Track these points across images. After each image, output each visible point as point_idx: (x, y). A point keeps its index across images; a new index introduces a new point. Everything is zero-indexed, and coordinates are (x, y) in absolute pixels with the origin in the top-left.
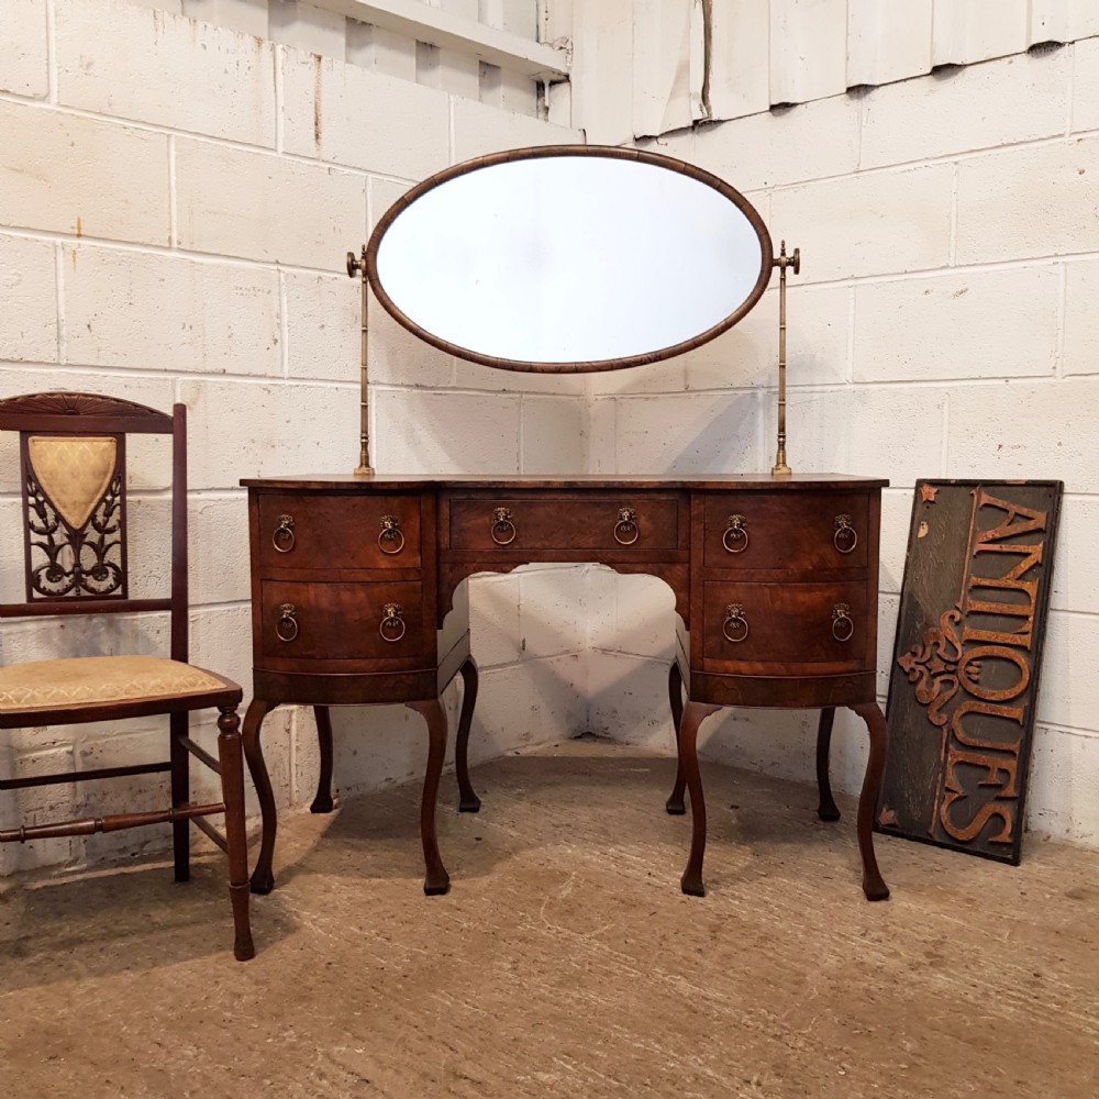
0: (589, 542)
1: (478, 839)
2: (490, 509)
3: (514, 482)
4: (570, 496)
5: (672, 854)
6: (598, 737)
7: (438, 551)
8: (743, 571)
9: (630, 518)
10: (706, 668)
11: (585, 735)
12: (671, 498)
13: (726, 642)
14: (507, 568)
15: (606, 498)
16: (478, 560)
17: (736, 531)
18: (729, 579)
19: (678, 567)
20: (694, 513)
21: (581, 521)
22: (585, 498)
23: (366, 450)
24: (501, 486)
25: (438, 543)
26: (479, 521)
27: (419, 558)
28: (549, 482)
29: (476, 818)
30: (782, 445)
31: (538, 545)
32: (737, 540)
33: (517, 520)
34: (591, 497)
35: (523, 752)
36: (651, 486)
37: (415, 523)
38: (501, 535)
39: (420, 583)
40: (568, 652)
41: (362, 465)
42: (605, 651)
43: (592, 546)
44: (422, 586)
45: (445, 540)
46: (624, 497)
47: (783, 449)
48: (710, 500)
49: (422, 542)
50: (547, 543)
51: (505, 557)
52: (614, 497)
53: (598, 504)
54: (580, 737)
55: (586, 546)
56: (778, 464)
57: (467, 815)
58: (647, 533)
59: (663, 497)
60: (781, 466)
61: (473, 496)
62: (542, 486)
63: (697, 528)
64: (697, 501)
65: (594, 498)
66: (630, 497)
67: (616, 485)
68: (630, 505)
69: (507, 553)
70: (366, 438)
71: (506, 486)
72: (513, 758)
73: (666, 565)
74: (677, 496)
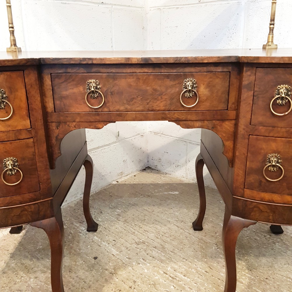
0: (160, 105)
1: (95, 258)
2: (83, 81)
3: (101, 59)
4: (145, 70)
5: (203, 271)
6: (153, 169)
7: (45, 114)
8: (284, 130)
9: (193, 87)
10: (246, 195)
11: (147, 168)
12: (225, 70)
13: (263, 180)
14: (100, 126)
15: (174, 71)
16: (78, 120)
17: (282, 98)
18: (271, 135)
19: (227, 123)
20: (245, 82)
21: (155, 90)
22: (157, 70)
23: (13, 36)
24: (90, 62)
25: (44, 107)
26: (76, 90)
27: (28, 122)
28: (129, 59)
29: (95, 237)
30: (271, 30)
31: (122, 108)
32: (281, 105)
33: (105, 89)
34: (163, 71)
35: (120, 181)
36: (211, 61)
37: (21, 94)
38: (93, 101)
39: (32, 140)
40: (139, 134)
41: (11, 45)
42: (156, 133)
43: (163, 108)
44: (34, 142)
45: (50, 106)
46: (187, 70)
47: (273, 32)
48: (260, 72)
49: (29, 110)
50: (129, 107)
51: (98, 118)
52: (181, 70)
53: (168, 77)
54: (145, 170)
55: (158, 109)
56: (268, 42)
57: (91, 234)
58: (205, 98)
59: (220, 69)
60: (270, 44)
61: (69, 70)
62: (123, 62)
63: (246, 95)
64: (249, 73)
65: (165, 71)
66: (192, 70)
67: (183, 61)
68: (192, 76)
69: (98, 115)
70: (12, 28)
71: (95, 62)
72: (115, 184)
73: (218, 122)
74: (230, 68)
